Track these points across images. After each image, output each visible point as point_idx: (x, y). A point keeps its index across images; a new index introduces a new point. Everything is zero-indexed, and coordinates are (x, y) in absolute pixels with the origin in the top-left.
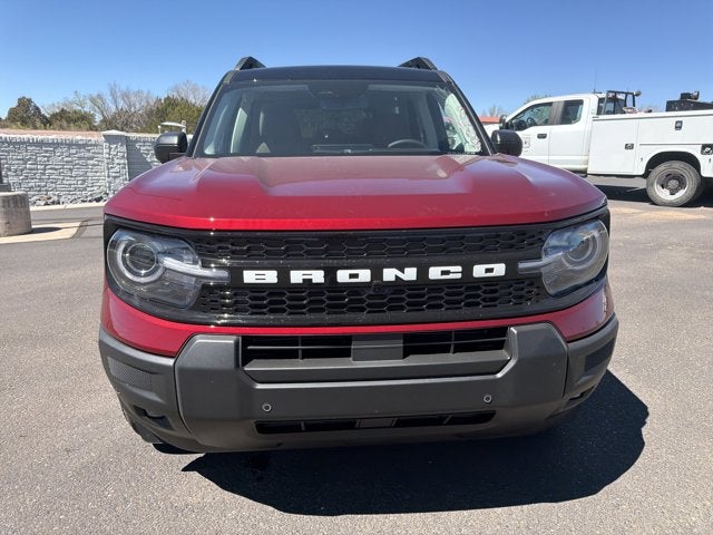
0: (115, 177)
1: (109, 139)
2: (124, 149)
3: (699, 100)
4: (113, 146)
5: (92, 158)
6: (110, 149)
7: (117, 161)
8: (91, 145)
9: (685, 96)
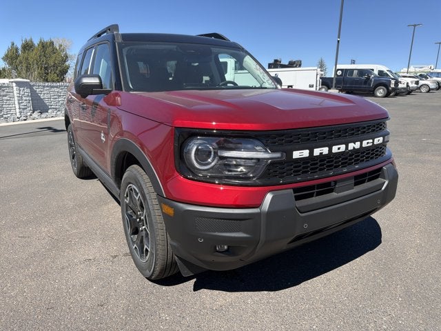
0: (24, 109)
1: (18, 84)
2: (29, 90)
3: (282, 63)
4: (22, 89)
5: (6, 96)
6: (20, 90)
7: (24, 98)
8: (5, 87)
9: (276, 61)
